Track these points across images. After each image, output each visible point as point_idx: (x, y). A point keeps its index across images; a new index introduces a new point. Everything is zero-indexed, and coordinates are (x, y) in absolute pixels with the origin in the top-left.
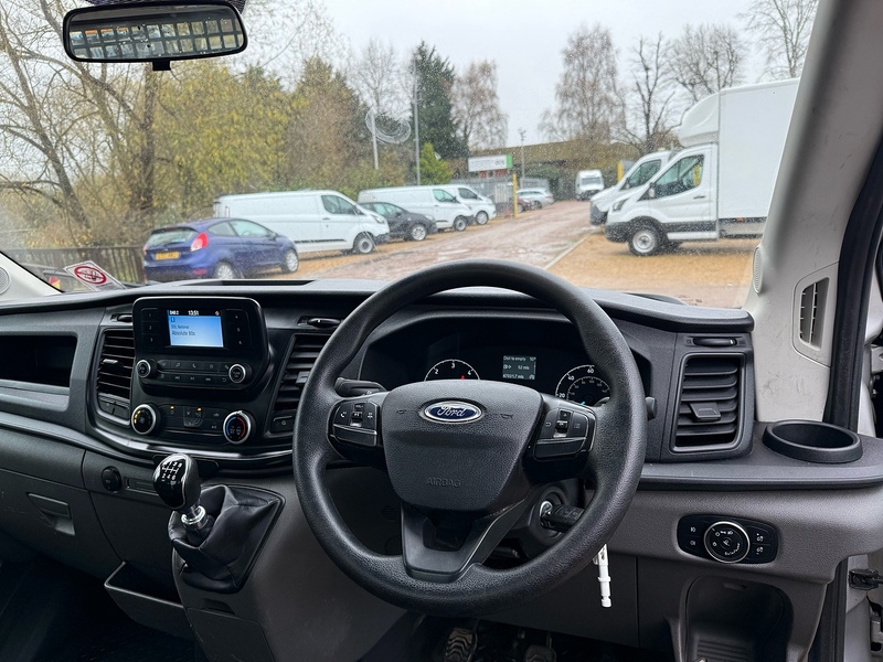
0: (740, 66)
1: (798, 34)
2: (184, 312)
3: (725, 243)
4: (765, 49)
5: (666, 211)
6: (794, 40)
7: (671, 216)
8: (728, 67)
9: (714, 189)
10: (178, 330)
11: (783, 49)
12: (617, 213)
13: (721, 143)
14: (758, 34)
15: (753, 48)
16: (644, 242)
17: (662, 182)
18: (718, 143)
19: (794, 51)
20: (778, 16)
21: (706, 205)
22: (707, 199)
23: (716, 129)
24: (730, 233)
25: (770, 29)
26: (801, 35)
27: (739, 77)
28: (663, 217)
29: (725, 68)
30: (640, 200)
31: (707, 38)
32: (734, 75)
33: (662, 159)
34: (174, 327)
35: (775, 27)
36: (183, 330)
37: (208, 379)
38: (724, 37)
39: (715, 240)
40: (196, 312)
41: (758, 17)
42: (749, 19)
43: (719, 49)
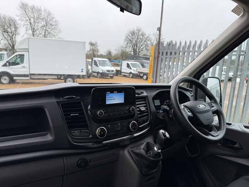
0: (18, 30)
1: (34, 25)
2: (112, 92)
3: (31, 81)
4: (25, 27)
5: (12, 70)
6: (33, 27)
7: (15, 72)
8: (14, 29)
9: (28, 65)
10: (109, 98)
11: (30, 28)
13: (29, 52)
14: (23, 23)
15: (22, 26)
16: (5, 80)
17: (11, 61)
19: (33, 30)
20: (28, 19)
21: (26, 69)
22: (26, 67)
23: (28, 48)
24: (32, 78)
26: (35, 26)
27: (18, 33)
28: (12, 72)
29: (13, 29)
30: (2, 66)
31: (7, 19)
32: (16, 32)
34: (108, 97)
35: (27, 22)
36: (111, 98)
37: (122, 113)
38: (13, 21)
39: (29, 80)
40: (116, 92)
41: (23, 17)
42: (20, 17)
43: (11, 23)
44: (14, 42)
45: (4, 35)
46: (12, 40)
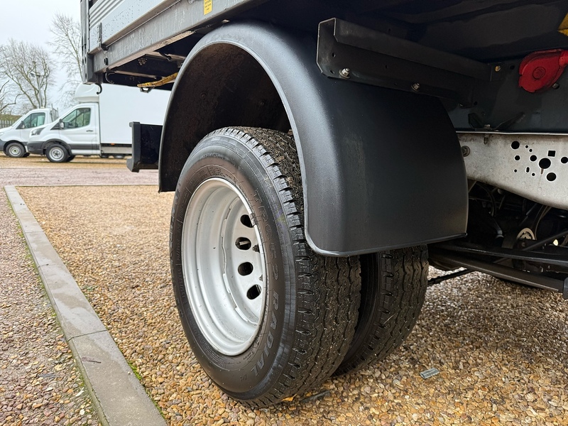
0: (52, 75)
4: (66, 68)
5: (69, 137)
7: (74, 141)
9: (97, 127)
11: (78, 70)
12: (36, 136)
14: (62, 58)
15: (59, 66)
16: (57, 154)
17: (67, 120)
18: (98, 103)
20: (73, 51)
21: (94, 136)
22: (94, 132)
25: (69, 56)
27: (52, 81)
28: (68, 141)
30: (52, 129)
31: (28, 51)
32: (49, 79)
33: (46, 112)
35: (71, 56)
38: (40, 54)
41: (61, 47)
42: (55, 47)
43: (36, 60)
44: (44, 101)
45: (22, 85)
46: (39, 97)
